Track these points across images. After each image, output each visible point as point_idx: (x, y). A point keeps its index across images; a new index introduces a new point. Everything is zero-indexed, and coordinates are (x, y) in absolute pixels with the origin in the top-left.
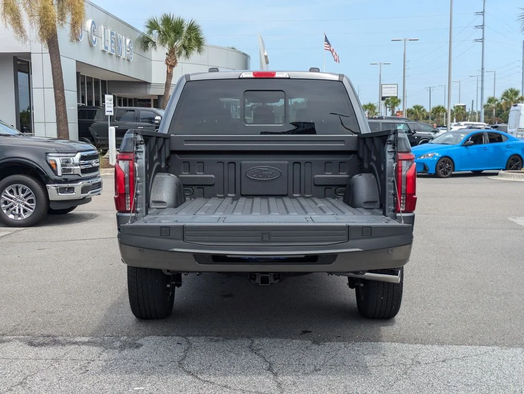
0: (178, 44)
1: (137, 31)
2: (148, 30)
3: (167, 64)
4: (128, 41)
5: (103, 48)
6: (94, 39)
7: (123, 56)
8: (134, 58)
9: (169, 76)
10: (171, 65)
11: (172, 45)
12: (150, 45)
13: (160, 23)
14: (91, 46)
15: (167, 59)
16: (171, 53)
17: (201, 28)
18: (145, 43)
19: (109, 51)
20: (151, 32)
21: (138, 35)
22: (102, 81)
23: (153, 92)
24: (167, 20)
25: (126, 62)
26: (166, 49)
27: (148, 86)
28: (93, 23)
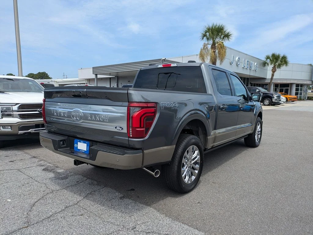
0: (277, 64)
1: (262, 60)
2: (266, 59)
3: (272, 71)
4: (255, 64)
5: (243, 67)
6: (239, 64)
7: (253, 69)
8: (258, 70)
9: (273, 75)
10: (274, 71)
11: (275, 64)
12: (266, 64)
13: (270, 56)
14: (237, 66)
15: (272, 69)
16: (274, 67)
17: (287, 57)
18: (265, 64)
19: (246, 67)
20: (267, 60)
21: (262, 61)
22: (247, 78)
23: (267, 81)
24: (273, 55)
25: (254, 71)
26: (273, 66)
27: (265, 79)
28: (239, 58)
